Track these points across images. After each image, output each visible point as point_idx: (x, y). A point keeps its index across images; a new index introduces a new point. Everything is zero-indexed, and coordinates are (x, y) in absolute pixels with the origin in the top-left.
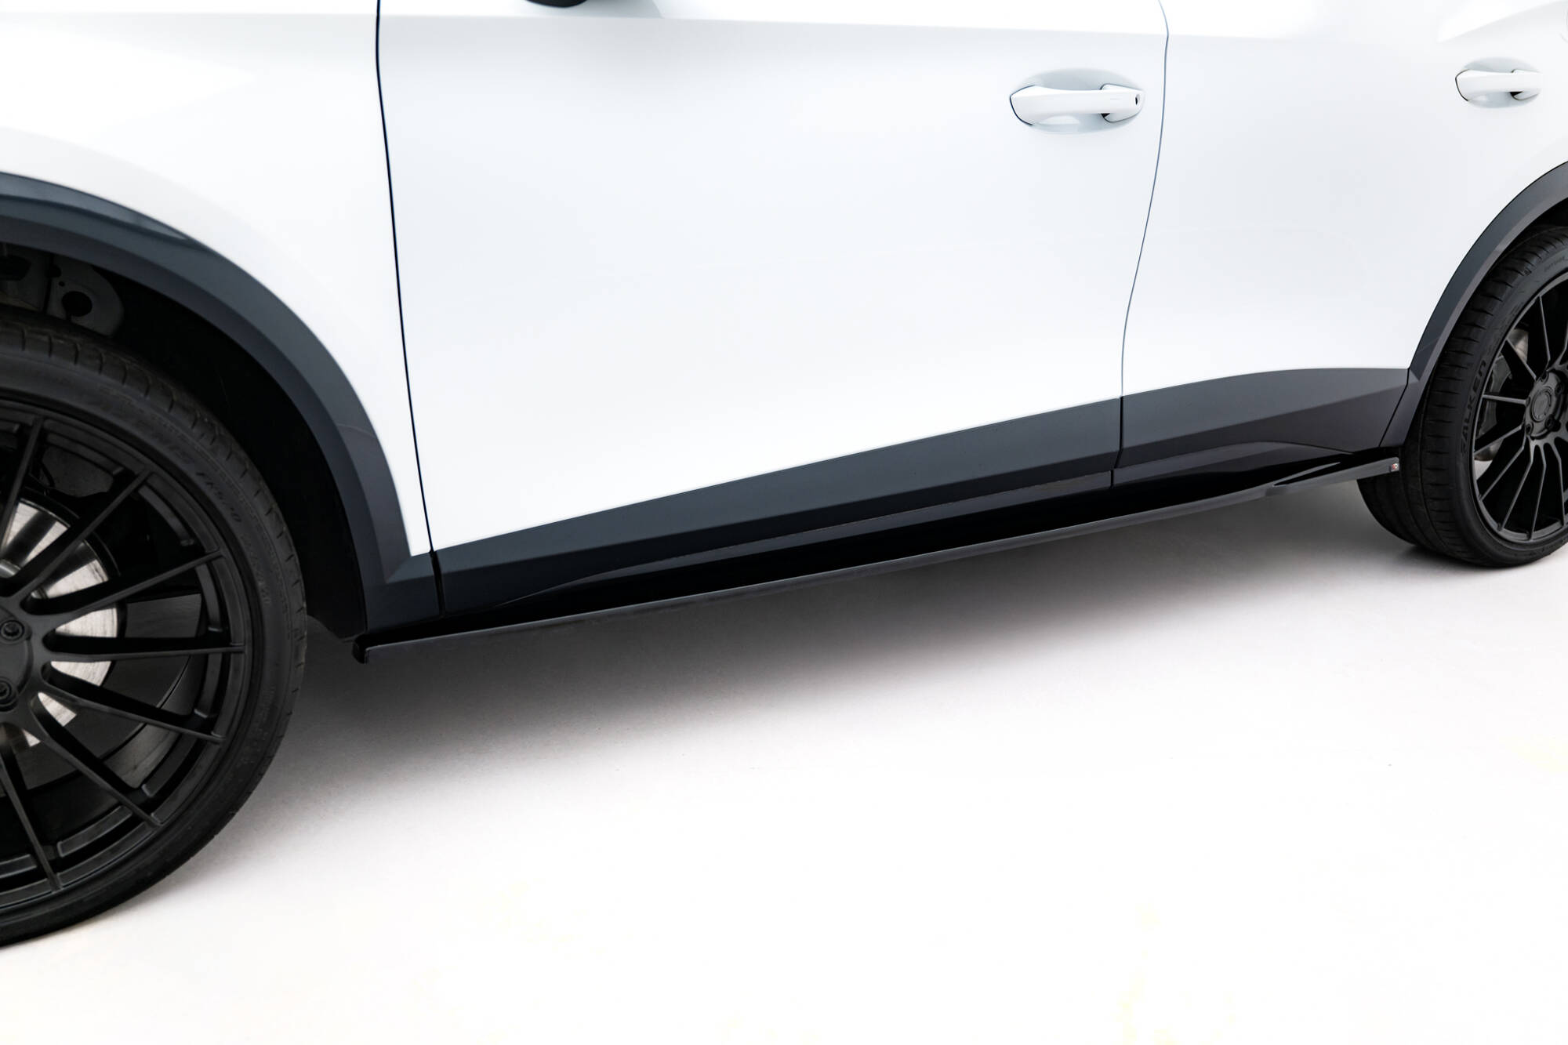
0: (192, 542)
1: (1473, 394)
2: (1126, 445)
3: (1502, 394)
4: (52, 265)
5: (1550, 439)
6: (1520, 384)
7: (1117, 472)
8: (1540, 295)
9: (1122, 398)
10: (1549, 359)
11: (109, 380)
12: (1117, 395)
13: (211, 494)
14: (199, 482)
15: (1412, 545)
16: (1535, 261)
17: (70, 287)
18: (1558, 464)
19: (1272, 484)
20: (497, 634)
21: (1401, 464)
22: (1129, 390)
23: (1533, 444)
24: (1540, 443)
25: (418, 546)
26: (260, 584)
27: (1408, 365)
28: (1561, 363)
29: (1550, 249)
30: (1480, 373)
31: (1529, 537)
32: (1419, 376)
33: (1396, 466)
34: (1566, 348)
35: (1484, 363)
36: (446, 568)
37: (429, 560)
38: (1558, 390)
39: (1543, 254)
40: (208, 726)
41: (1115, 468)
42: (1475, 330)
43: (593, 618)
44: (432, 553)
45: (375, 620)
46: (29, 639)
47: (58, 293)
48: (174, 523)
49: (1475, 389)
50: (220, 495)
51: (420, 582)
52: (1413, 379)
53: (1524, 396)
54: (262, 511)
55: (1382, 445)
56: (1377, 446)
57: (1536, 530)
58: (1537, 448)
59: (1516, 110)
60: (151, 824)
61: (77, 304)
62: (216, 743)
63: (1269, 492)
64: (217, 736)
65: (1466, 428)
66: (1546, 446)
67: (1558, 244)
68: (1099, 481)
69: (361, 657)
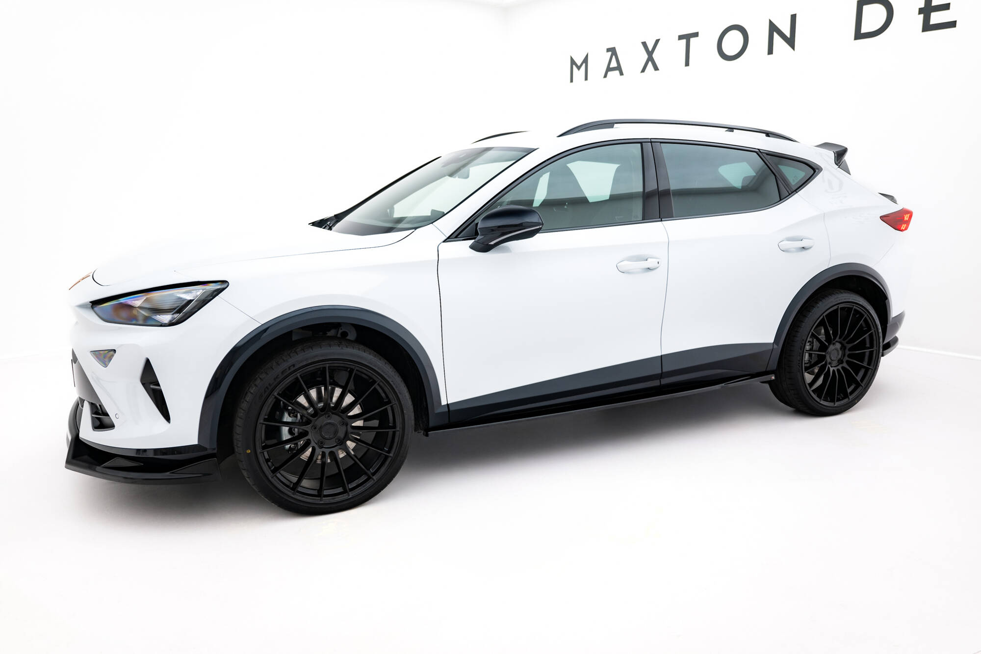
0: (387, 400)
1: (800, 351)
2: (664, 371)
3: (818, 351)
4: (337, 326)
5: (839, 367)
6: (823, 348)
7: (662, 380)
8: (824, 315)
9: (661, 356)
10: (832, 338)
11: (372, 357)
12: (660, 355)
13: (394, 387)
14: (391, 383)
15: (794, 409)
16: (820, 303)
17: (343, 330)
18: (843, 376)
19: (723, 384)
20: (468, 429)
21: (775, 377)
22: (664, 353)
23: (831, 369)
24: (835, 369)
25: (444, 402)
26: (405, 412)
27: (773, 342)
28: (839, 338)
29: (827, 298)
30: (802, 344)
31: (835, 404)
32: (778, 345)
33: (773, 378)
34: (839, 333)
35: (803, 340)
36: (451, 409)
37: (446, 406)
38: (841, 349)
39: (824, 301)
40: (389, 452)
41: (661, 378)
42: (799, 328)
43: (492, 425)
44: (448, 405)
45: (432, 424)
46: (347, 426)
47: (340, 331)
48: (383, 395)
49: (801, 349)
50: (396, 387)
51: (443, 413)
52: (775, 346)
53: (825, 352)
54: (406, 391)
55: (767, 370)
56: (765, 370)
57: (837, 401)
58: (834, 371)
59: (804, 252)
60: (373, 479)
61: (345, 334)
62: (391, 457)
63: (722, 387)
64: (391, 455)
65: (799, 363)
66: (838, 370)
67: (830, 297)
68: (656, 383)
69: (427, 435)
